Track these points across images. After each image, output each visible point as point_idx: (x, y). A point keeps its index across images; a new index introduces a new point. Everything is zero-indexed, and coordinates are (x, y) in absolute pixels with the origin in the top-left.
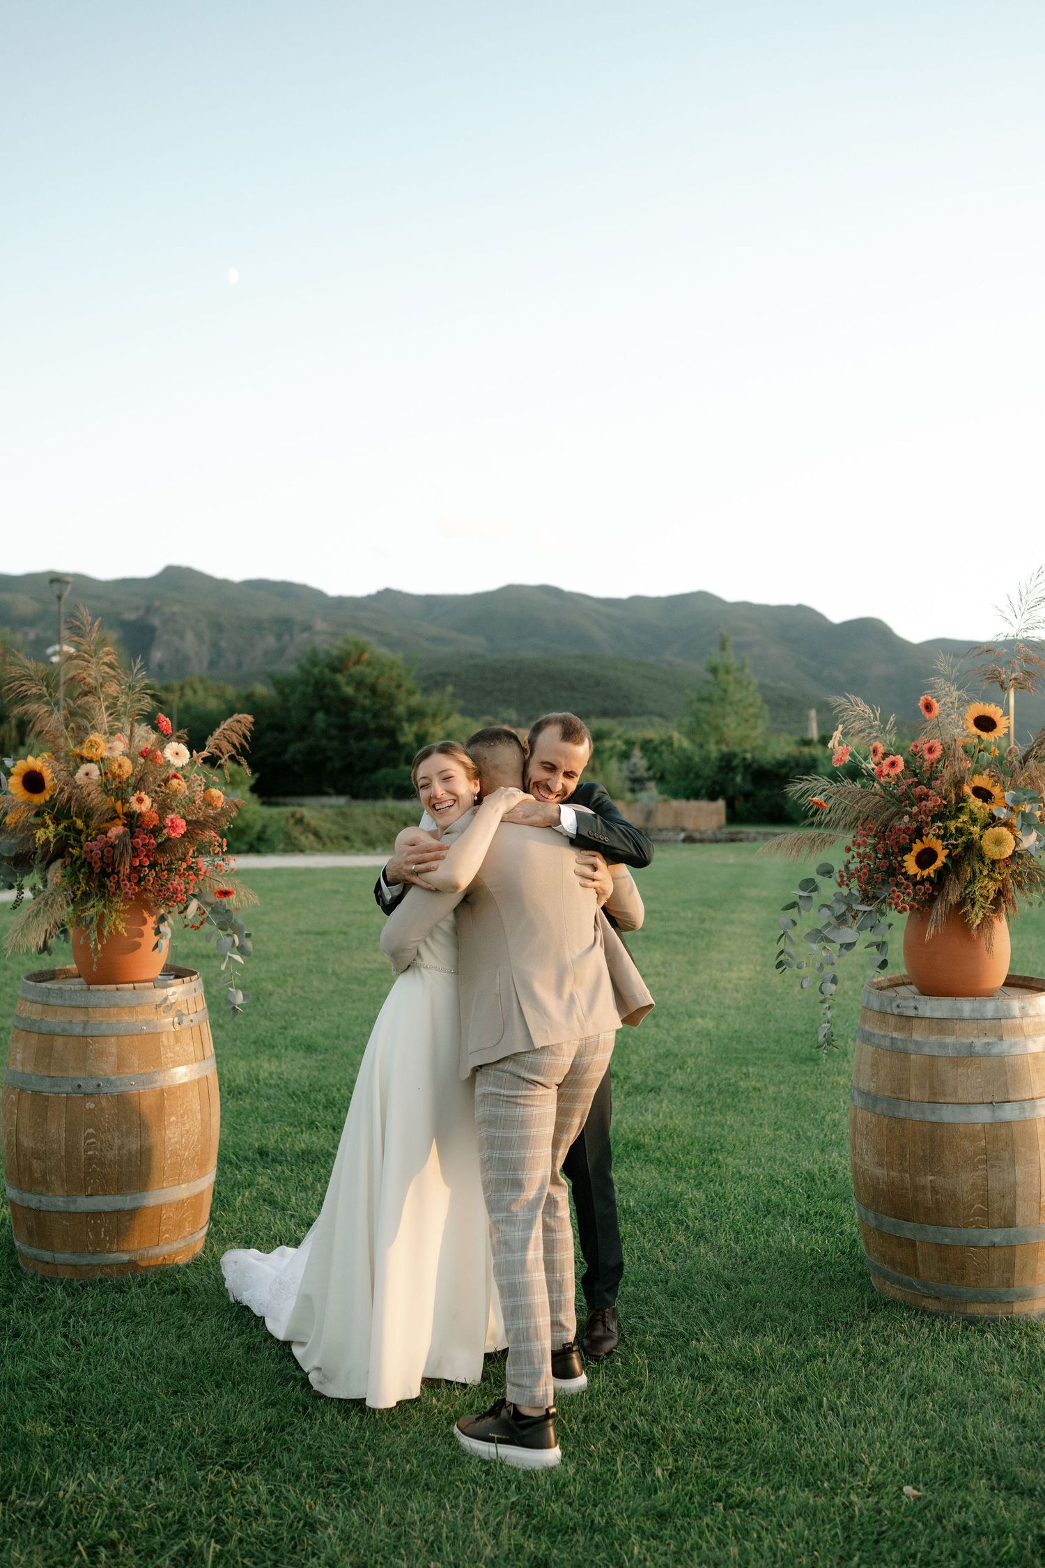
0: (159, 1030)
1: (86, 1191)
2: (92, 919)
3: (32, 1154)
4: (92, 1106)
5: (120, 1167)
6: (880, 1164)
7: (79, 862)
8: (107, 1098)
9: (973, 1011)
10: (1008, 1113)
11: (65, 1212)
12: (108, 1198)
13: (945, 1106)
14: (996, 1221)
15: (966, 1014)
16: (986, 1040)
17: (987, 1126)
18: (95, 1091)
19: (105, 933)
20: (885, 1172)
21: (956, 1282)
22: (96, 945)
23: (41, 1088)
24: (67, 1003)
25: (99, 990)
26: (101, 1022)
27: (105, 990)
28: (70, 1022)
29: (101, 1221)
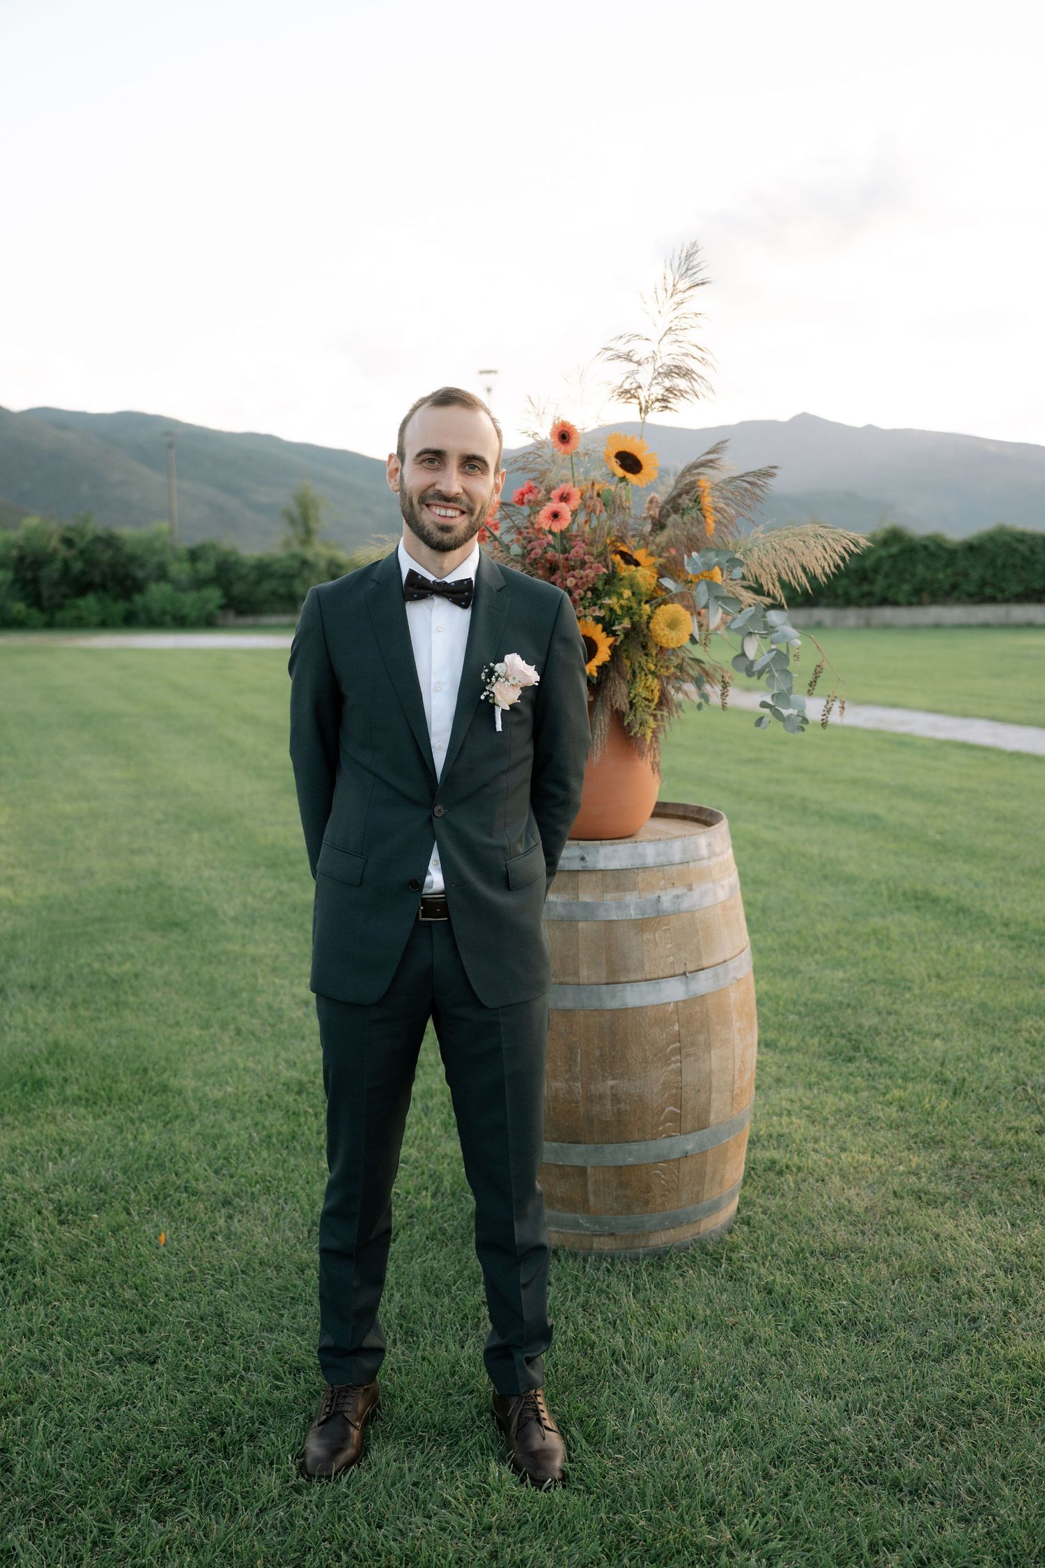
9: (658, 855)
10: (703, 984)
13: (628, 986)
14: (688, 1125)
15: (650, 860)
16: (675, 892)
17: (681, 1005)
21: (638, 1210)
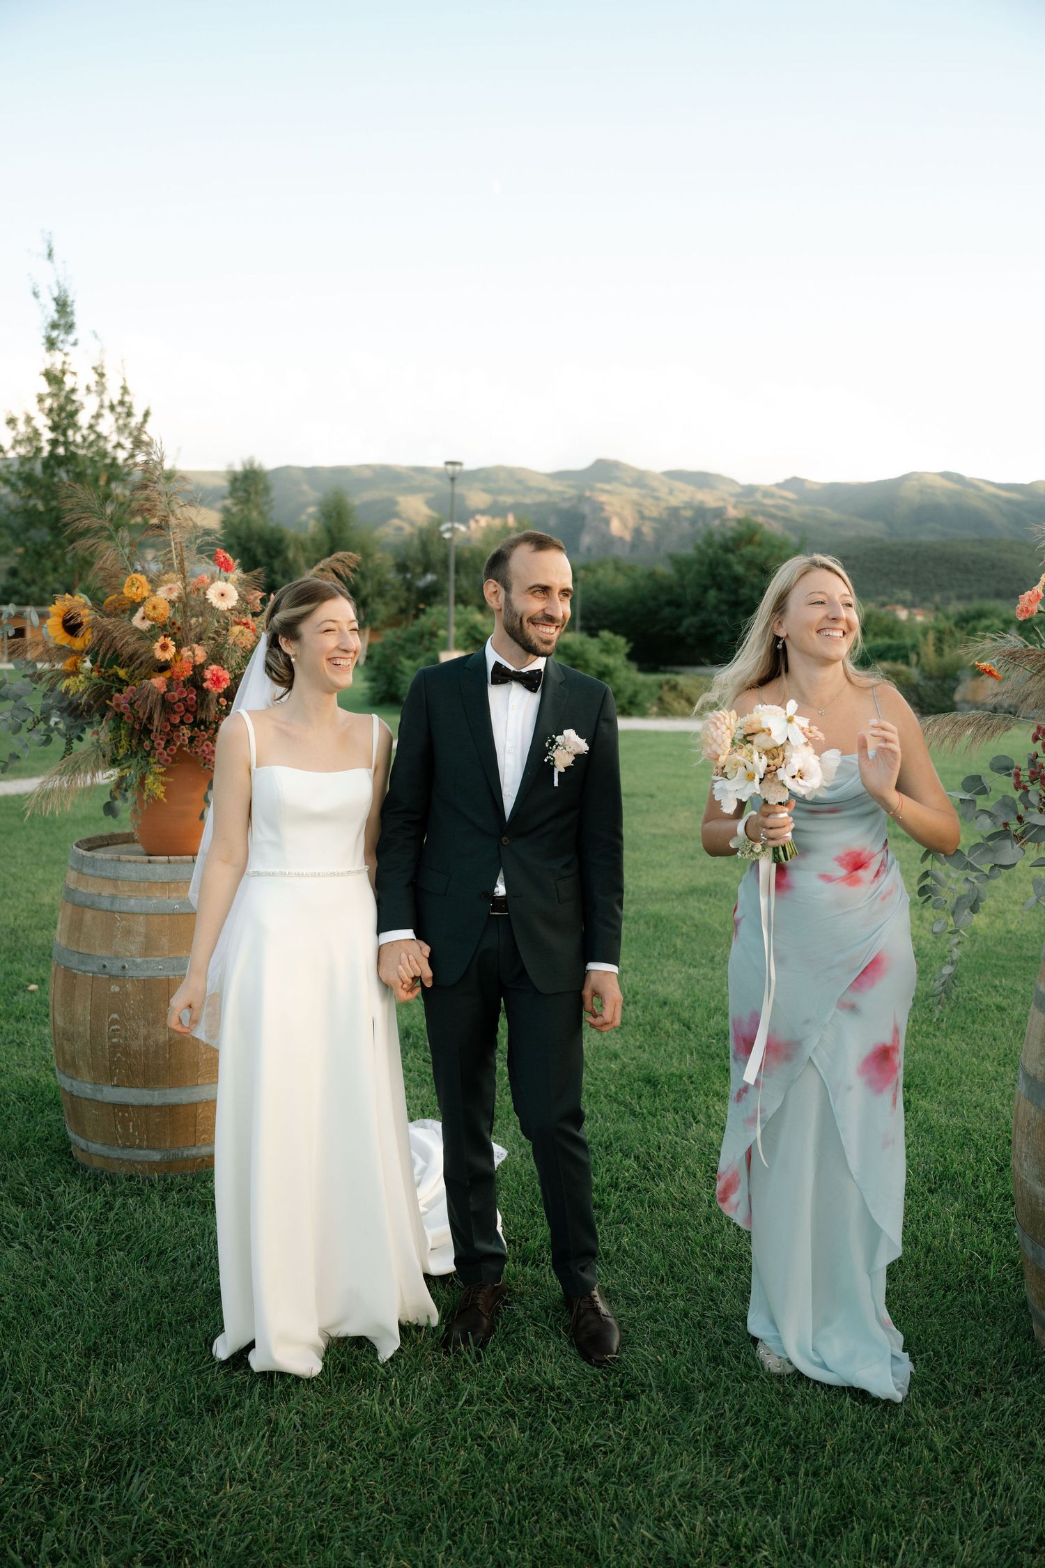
1: (112, 1080)
4: (117, 989)
5: (147, 1059)
8: (133, 982)
11: (94, 1100)
12: (134, 1091)
18: (120, 973)
19: (145, 797)
23: (71, 964)
24: (99, 873)
25: (129, 861)
26: (130, 897)
27: (135, 862)
28: (100, 894)
29: (129, 1114)
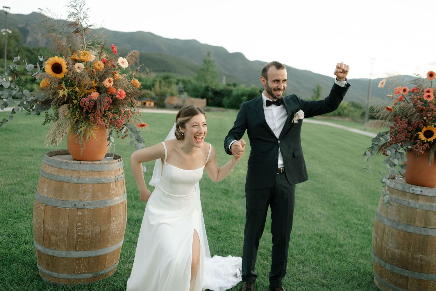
0: (109, 182)
1: (76, 249)
2: (81, 132)
3: (52, 233)
4: (81, 213)
5: (92, 239)
6: (398, 248)
7: (75, 107)
8: (87, 210)
11: (66, 258)
12: (85, 252)
18: (82, 207)
19: (87, 139)
20: (400, 251)
22: (83, 144)
23: (56, 205)
24: (70, 168)
25: (85, 164)
26: (86, 177)
27: (88, 164)
28: (72, 177)
29: (82, 261)
